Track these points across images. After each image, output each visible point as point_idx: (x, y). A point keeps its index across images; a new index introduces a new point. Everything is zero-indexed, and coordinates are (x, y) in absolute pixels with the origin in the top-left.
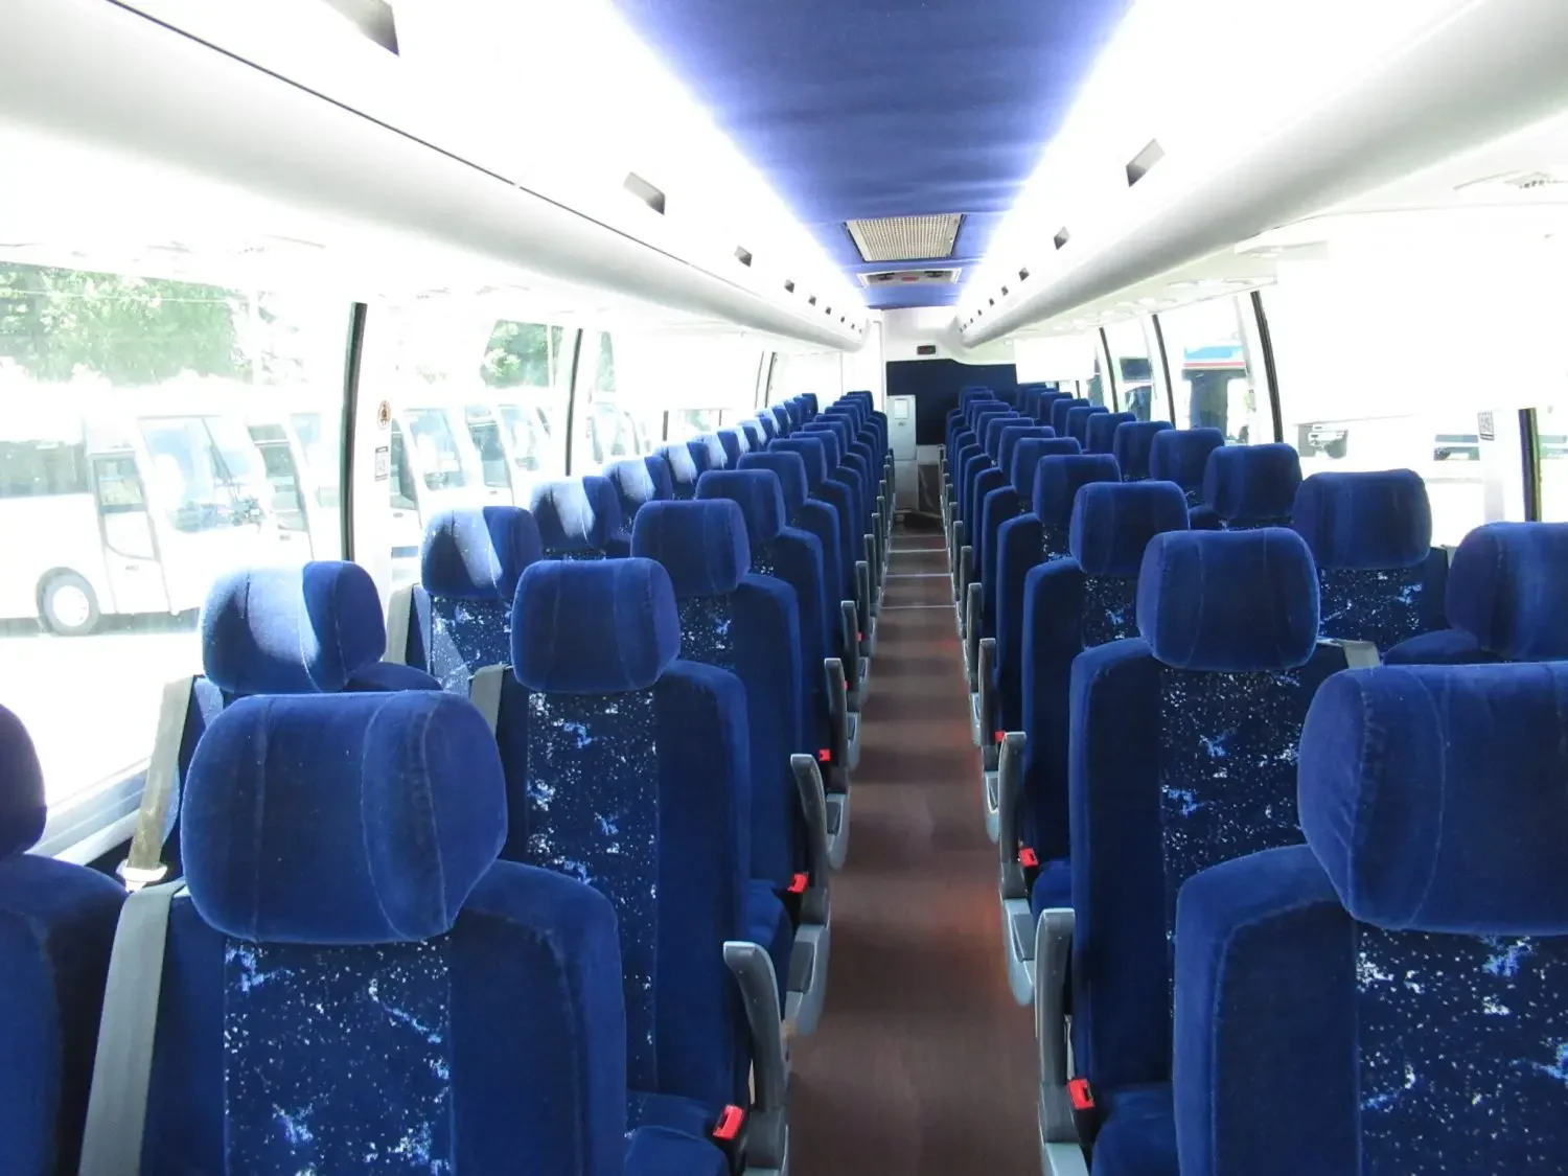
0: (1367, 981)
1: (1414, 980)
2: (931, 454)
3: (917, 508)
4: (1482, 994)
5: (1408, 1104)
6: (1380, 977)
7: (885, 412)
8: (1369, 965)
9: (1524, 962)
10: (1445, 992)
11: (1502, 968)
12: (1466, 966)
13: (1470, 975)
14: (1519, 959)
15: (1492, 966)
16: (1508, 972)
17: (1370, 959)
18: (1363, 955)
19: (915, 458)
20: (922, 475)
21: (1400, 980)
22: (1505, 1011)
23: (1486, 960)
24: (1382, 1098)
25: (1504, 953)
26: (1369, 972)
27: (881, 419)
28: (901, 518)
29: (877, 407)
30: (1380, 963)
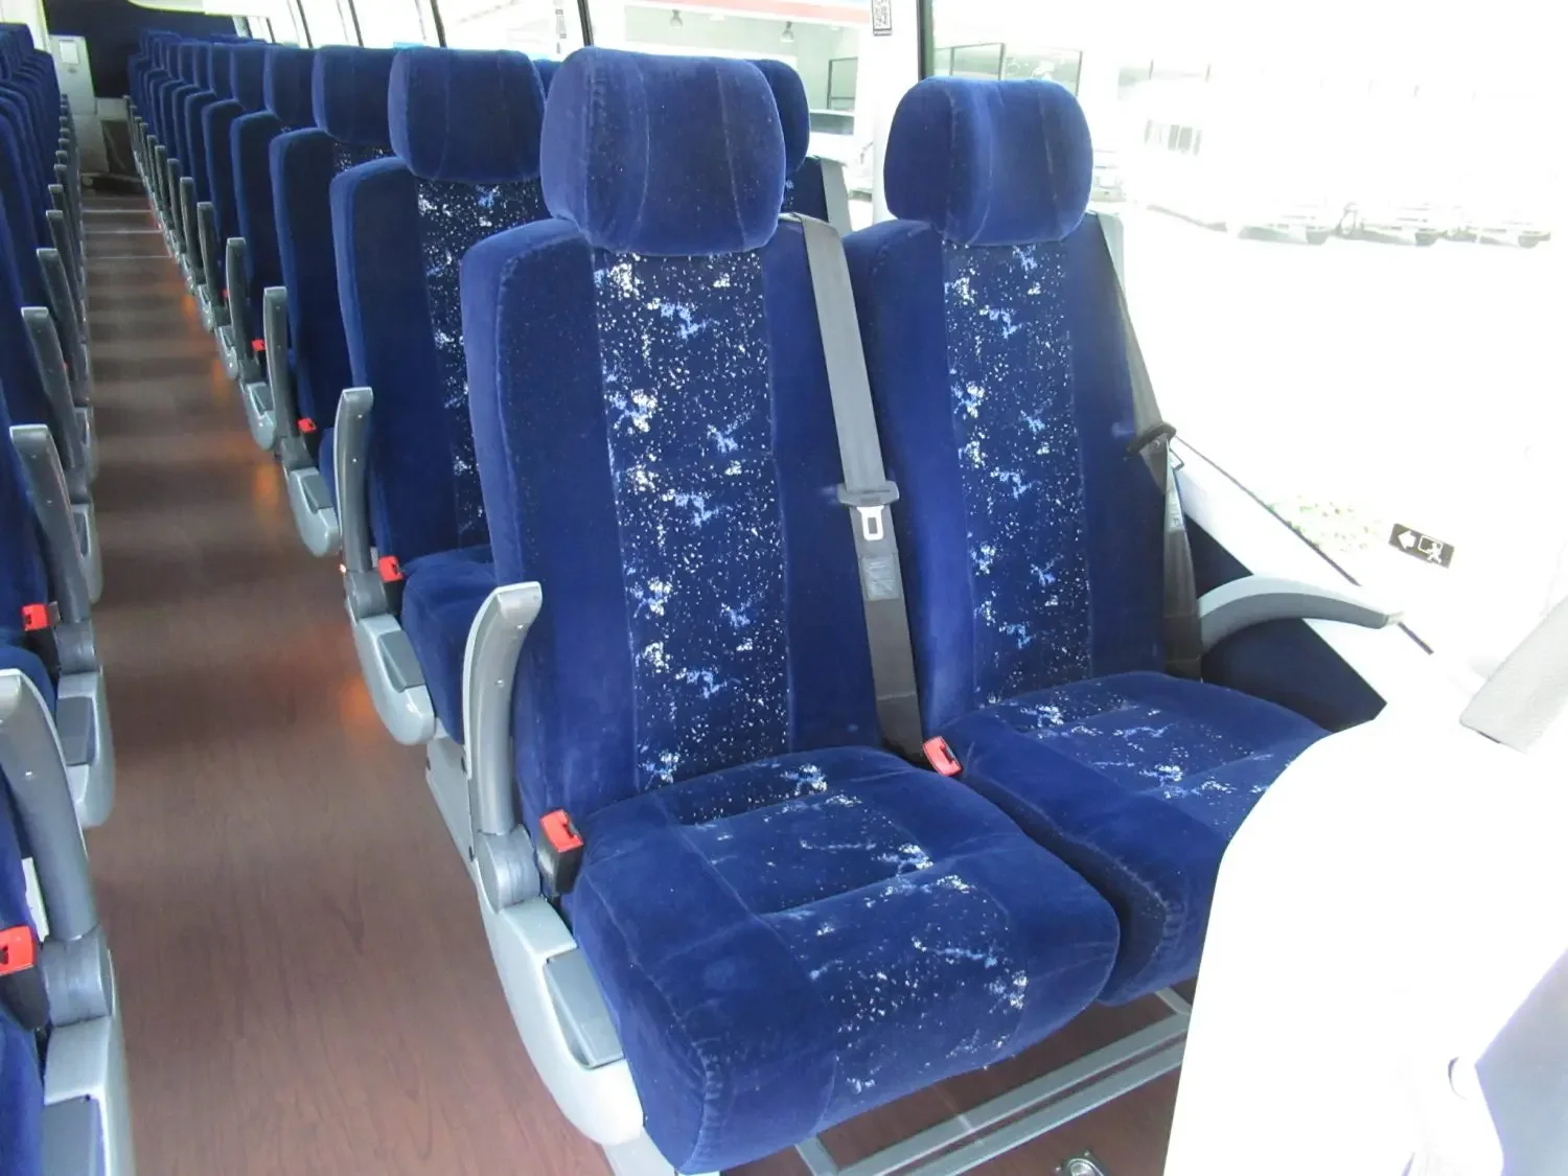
0: (425, 209)
1: (448, 209)
2: (114, 109)
3: (108, 170)
4: (479, 215)
5: (449, 272)
6: (431, 207)
7: (49, 51)
8: (425, 201)
9: (497, 200)
10: (462, 216)
11: (487, 203)
12: (470, 202)
13: (473, 207)
14: (494, 199)
15: (482, 202)
16: (490, 205)
17: (424, 197)
18: (421, 196)
19: (96, 112)
20: (109, 137)
21: (440, 209)
22: (490, 224)
23: (479, 199)
24: (437, 269)
25: (487, 196)
26: (425, 205)
27: (46, 59)
28: (89, 182)
29: (38, 45)
30: (431, 200)
